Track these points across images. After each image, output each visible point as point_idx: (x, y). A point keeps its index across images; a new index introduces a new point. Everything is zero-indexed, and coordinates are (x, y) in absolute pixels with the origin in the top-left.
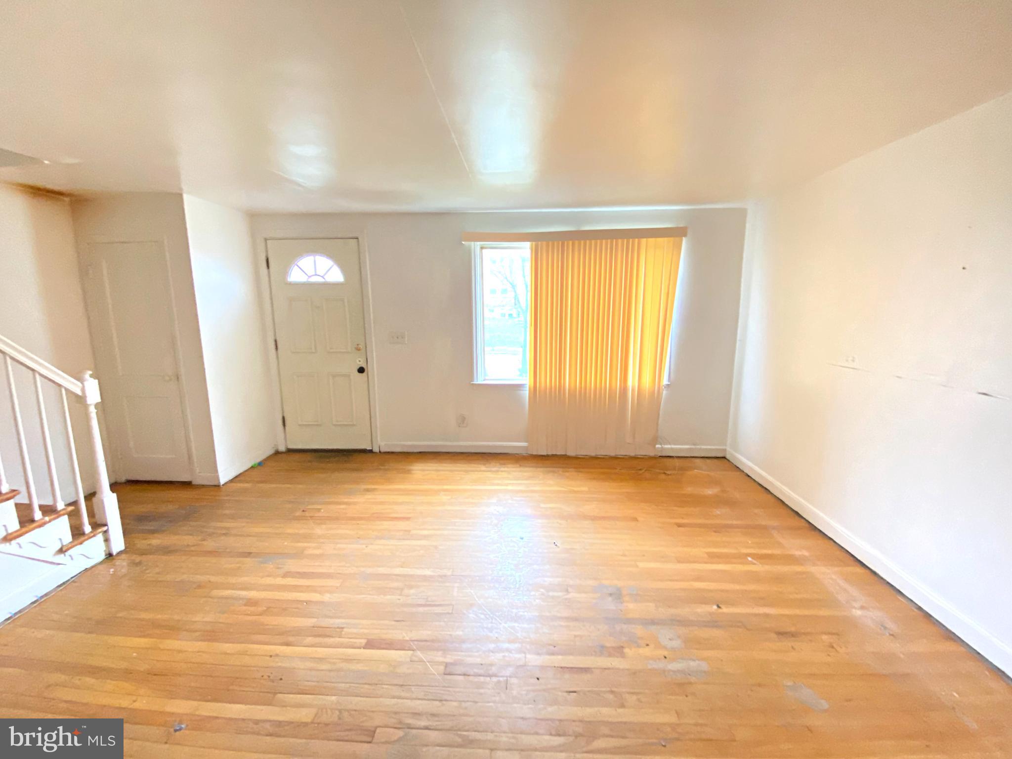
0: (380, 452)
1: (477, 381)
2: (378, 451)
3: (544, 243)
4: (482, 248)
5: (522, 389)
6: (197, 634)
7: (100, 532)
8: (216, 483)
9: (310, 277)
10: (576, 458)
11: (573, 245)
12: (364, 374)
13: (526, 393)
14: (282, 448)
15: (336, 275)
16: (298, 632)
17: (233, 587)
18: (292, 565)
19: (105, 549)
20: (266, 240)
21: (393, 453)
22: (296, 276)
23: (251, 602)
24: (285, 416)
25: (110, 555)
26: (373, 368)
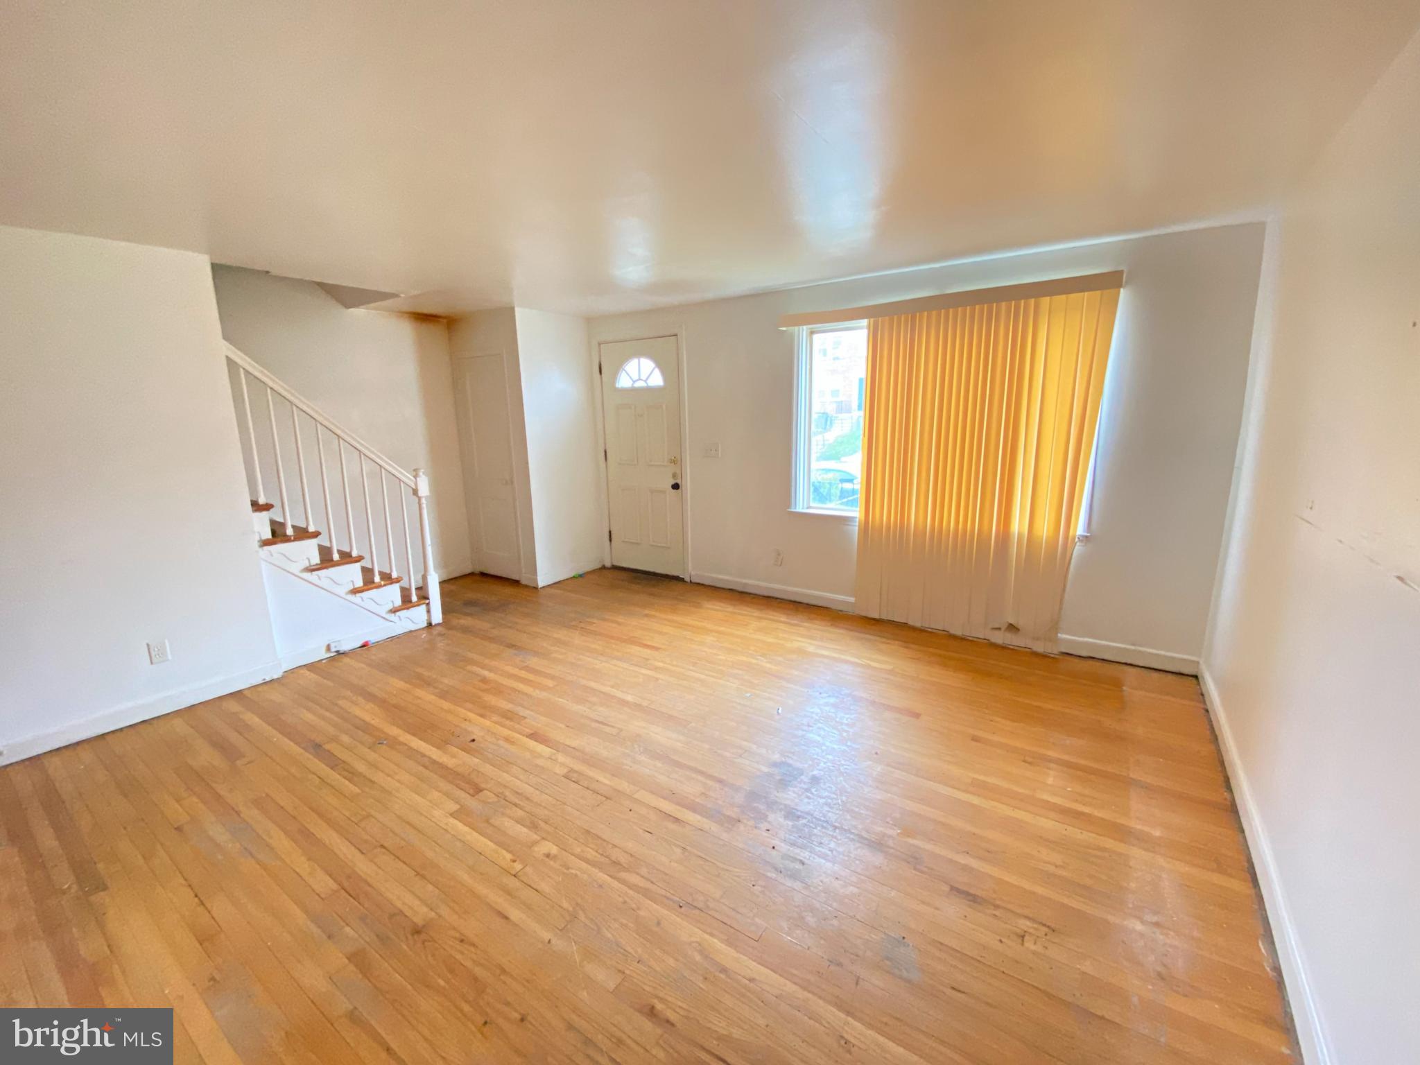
0: (691, 581)
1: (795, 508)
2: (689, 581)
3: (887, 318)
4: (812, 333)
5: (849, 523)
6: (437, 691)
7: (424, 604)
8: (535, 586)
9: (634, 382)
10: (922, 631)
11: (929, 318)
12: (679, 491)
13: (855, 530)
14: (608, 564)
15: (657, 380)
16: (494, 710)
17: (483, 667)
18: (533, 662)
19: (426, 618)
20: (599, 344)
21: (703, 585)
22: (624, 382)
23: (484, 680)
24: (611, 530)
25: (430, 625)
26: (687, 484)
